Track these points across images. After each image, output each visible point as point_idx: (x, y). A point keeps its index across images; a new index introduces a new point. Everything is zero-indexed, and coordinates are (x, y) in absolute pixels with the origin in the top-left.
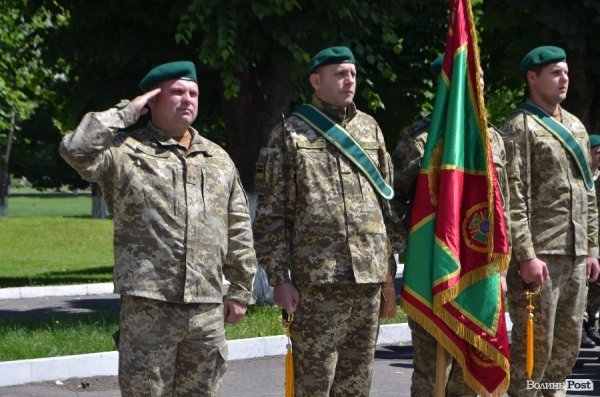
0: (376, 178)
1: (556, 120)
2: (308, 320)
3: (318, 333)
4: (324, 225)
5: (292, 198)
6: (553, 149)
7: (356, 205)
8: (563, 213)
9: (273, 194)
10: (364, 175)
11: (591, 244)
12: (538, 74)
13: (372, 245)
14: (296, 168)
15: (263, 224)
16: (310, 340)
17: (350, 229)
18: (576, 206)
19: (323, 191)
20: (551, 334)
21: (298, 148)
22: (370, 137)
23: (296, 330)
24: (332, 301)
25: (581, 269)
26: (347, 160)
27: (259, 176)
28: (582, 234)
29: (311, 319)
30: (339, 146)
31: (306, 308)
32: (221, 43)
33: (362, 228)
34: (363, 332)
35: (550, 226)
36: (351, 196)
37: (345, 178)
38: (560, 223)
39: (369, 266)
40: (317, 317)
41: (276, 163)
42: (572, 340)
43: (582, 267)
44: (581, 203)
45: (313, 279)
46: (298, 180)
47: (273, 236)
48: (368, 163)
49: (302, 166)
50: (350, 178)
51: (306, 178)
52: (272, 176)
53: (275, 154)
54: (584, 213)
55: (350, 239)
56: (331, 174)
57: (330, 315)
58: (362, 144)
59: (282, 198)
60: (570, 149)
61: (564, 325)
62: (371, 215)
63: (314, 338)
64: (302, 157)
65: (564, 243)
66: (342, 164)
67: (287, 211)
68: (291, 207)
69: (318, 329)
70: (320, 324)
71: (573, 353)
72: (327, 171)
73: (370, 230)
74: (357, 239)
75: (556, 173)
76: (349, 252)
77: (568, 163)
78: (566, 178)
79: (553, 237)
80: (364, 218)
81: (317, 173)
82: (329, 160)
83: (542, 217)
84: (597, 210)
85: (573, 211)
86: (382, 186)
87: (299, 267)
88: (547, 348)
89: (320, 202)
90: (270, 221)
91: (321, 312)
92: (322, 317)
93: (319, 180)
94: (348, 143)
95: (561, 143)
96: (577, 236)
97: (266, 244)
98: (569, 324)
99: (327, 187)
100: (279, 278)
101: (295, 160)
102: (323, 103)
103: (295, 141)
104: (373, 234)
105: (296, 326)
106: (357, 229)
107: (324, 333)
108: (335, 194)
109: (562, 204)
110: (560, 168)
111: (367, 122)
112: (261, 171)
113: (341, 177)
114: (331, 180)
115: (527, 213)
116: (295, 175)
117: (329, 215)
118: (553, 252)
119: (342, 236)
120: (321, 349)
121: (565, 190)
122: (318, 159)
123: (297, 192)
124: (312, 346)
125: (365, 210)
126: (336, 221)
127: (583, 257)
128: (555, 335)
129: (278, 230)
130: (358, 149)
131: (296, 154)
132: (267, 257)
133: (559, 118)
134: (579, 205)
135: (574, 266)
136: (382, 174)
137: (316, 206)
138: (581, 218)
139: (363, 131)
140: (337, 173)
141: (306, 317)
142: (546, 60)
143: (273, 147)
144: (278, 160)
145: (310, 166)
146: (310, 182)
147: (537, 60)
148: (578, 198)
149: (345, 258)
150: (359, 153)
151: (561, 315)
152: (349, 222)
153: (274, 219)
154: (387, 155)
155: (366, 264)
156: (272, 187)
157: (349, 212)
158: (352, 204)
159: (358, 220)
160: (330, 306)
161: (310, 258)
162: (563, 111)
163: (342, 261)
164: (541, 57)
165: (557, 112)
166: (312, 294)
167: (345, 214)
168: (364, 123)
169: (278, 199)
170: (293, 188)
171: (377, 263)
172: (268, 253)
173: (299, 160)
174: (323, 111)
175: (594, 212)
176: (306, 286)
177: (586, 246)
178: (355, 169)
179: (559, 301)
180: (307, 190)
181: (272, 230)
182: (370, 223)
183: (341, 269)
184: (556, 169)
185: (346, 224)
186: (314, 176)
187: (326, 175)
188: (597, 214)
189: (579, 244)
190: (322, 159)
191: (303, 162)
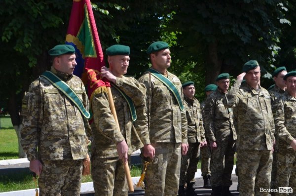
0: (82, 108)
1: (165, 76)
2: (48, 177)
3: (53, 184)
4: (58, 131)
5: (41, 117)
6: (163, 90)
7: (73, 121)
8: (169, 122)
9: (31, 115)
10: (76, 106)
11: (183, 137)
12: (156, 55)
13: (81, 141)
14: (44, 103)
15: (26, 130)
16: (49, 187)
17: (70, 133)
18: (175, 118)
19: (57, 115)
20: (164, 183)
21: (45, 93)
22: (79, 88)
23: (41, 182)
24: (60, 168)
25: (178, 151)
26: (68, 99)
27: (24, 106)
28: (178, 132)
29: (49, 177)
30: (64, 92)
31: (47, 171)
32: (25, 40)
33: (76, 133)
34: (75, 183)
35: (162, 128)
36: (70, 117)
37: (68, 108)
38: (167, 127)
39: (79, 151)
40: (53, 176)
41: (33, 100)
42: (174, 186)
43: (179, 149)
44: (178, 117)
45: (51, 158)
46: (45, 108)
47: (31, 136)
48: (78, 101)
49: (47, 102)
50: (70, 108)
51: (49, 108)
52: (31, 107)
53: (33, 96)
54: (179, 122)
55: (70, 138)
56: (61, 106)
57: (58, 175)
58: (75, 91)
59: (36, 117)
60: (172, 90)
61: (170, 178)
62: (80, 126)
63: (51, 186)
64: (47, 97)
65: (169, 136)
66: (66, 101)
67: (39, 124)
68: (41, 122)
69: (53, 182)
70: (55, 179)
71: (175, 192)
72: (59, 105)
73: (80, 134)
74: (74, 138)
75: (165, 102)
76: (69, 144)
77: (171, 97)
78: (170, 105)
79: (163, 134)
80: (77, 128)
81: (55, 105)
82: (60, 99)
83: (158, 124)
84: (187, 121)
85: (173, 121)
86: (85, 112)
87: (44, 151)
88: (161, 190)
89: (55, 120)
90: (30, 129)
91: (55, 173)
92: (55, 176)
93: (55, 109)
94: (69, 91)
95: (167, 87)
96: (176, 133)
97: (28, 140)
98: (173, 178)
99: (59, 112)
100: (33, 157)
101: (43, 99)
102: (57, 71)
103: (44, 89)
104: (81, 136)
105: (42, 180)
106: (73, 133)
107: (56, 184)
108: (63, 116)
109: (168, 117)
110: (166, 100)
111: (77, 80)
112: (25, 104)
113: (66, 108)
114: (61, 109)
115: (148, 122)
116: (43, 106)
117: (60, 126)
118: (164, 141)
119: (66, 136)
120: (54, 192)
121: (169, 110)
122: (55, 98)
123: (44, 115)
124: (50, 190)
125: (77, 124)
126: (63, 129)
127: (179, 143)
128: (166, 183)
129: (34, 133)
130: (74, 94)
131: (44, 96)
132: (27, 146)
133: (166, 75)
134: (176, 118)
135: (174, 149)
136: (84, 105)
137: (54, 122)
138: (177, 124)
139: (76, 84)
140: (64, 106)
141: (47, 176)
142: (160, 48)
143: (32, 92)
144: (34, 99)
145: (51, 102)
146: (51, 110)
147: (156, 48)
148: (176, 114)
149: (67, 147)
150: (74, 96)
151: (169, 173)
152: (69, 129)
153: (32, 128)
154: (87, 96)
155: (78, 150)
156: (31, 112)
157: (70, 125)
158: (71, 121)
159: (74, 129)
160: (59, 170)
161: (50, 147)
162: (168, 73)
163: (66, 149)
164: (158, 47)
165: (165, 73)
166: (50, 164)
167: (68, 126)
168: (75, 81)
169: (34, 118)
170: (42, 113)
171: (83, 149)
172: (28, 145)
173: (46, 99)
174: (57, 75)
175: (185, 122)
176: (47, 161)
177: (181, 138)
178: (73, 104)
179: (168, 166)
180: (49, 114)
181: (31, 133)
182: (80, 130)
183: (66, 153)
184: (164, 100)
185: (68, 131)
186: (53, 107)
187: (58, 106)
188: (187, 123)
189: (177, 137)
190: (57, 98)
191: (47, 100)
